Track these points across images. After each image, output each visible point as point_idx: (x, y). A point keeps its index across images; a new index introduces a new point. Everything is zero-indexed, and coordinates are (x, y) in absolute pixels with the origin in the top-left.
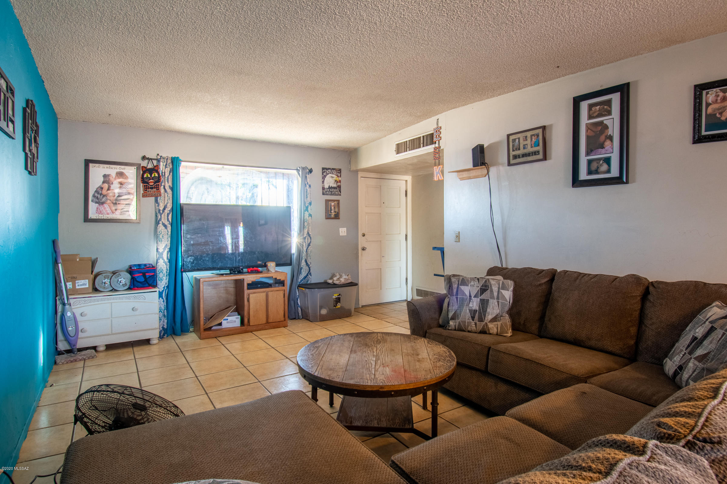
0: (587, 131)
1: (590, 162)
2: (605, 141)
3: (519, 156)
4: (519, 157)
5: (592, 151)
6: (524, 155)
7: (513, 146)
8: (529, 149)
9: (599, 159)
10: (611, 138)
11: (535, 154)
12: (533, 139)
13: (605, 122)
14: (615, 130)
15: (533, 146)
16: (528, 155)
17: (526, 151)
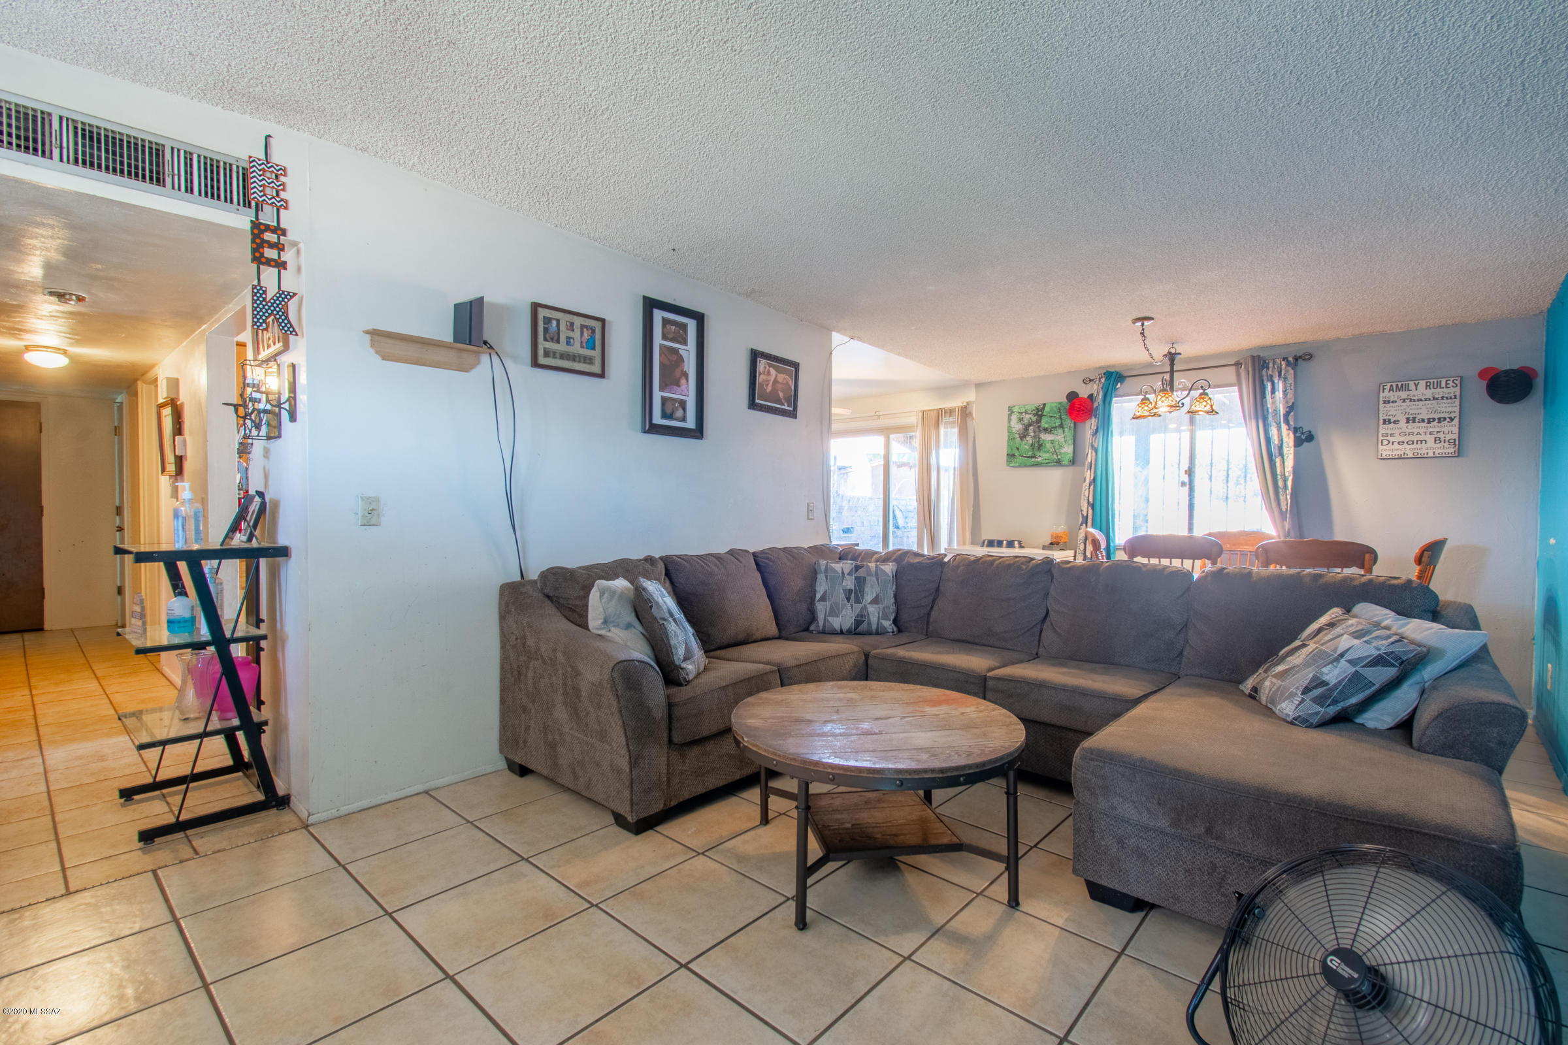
0: (661, 355)
1: (664, 400)
2: (680, 378)
3: (554, 353)
4: (555, 357)
5: (666, 385)
6: (563, 356)
7: (546, 330)
8: (576, 348)
9: (675, 400)
10: (686, 375)
11: (585, 362)
12: (585, 334)
13: (681, 351)
14: (690, 366)
15: (584, 344)
16: (573, 358)
17: (570, 349)
